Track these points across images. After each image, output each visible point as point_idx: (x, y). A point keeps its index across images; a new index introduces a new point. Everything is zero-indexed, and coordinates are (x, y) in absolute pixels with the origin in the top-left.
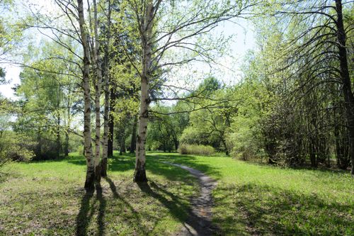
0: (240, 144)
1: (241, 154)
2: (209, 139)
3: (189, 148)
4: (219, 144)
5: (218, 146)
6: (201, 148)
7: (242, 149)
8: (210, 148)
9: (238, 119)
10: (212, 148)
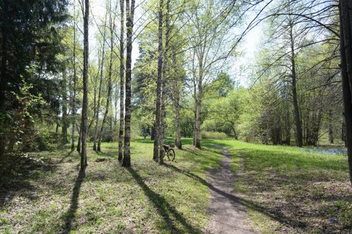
0: (244, 132)
1: (245, 138)
2: (223, 128)
3: (208, 134)
4: (230, 132)
5: (229, 133)
6: (217, 134)
7: (246, 135)
8: (223, 134)
9: (243, 116)
10: (224, 134)
